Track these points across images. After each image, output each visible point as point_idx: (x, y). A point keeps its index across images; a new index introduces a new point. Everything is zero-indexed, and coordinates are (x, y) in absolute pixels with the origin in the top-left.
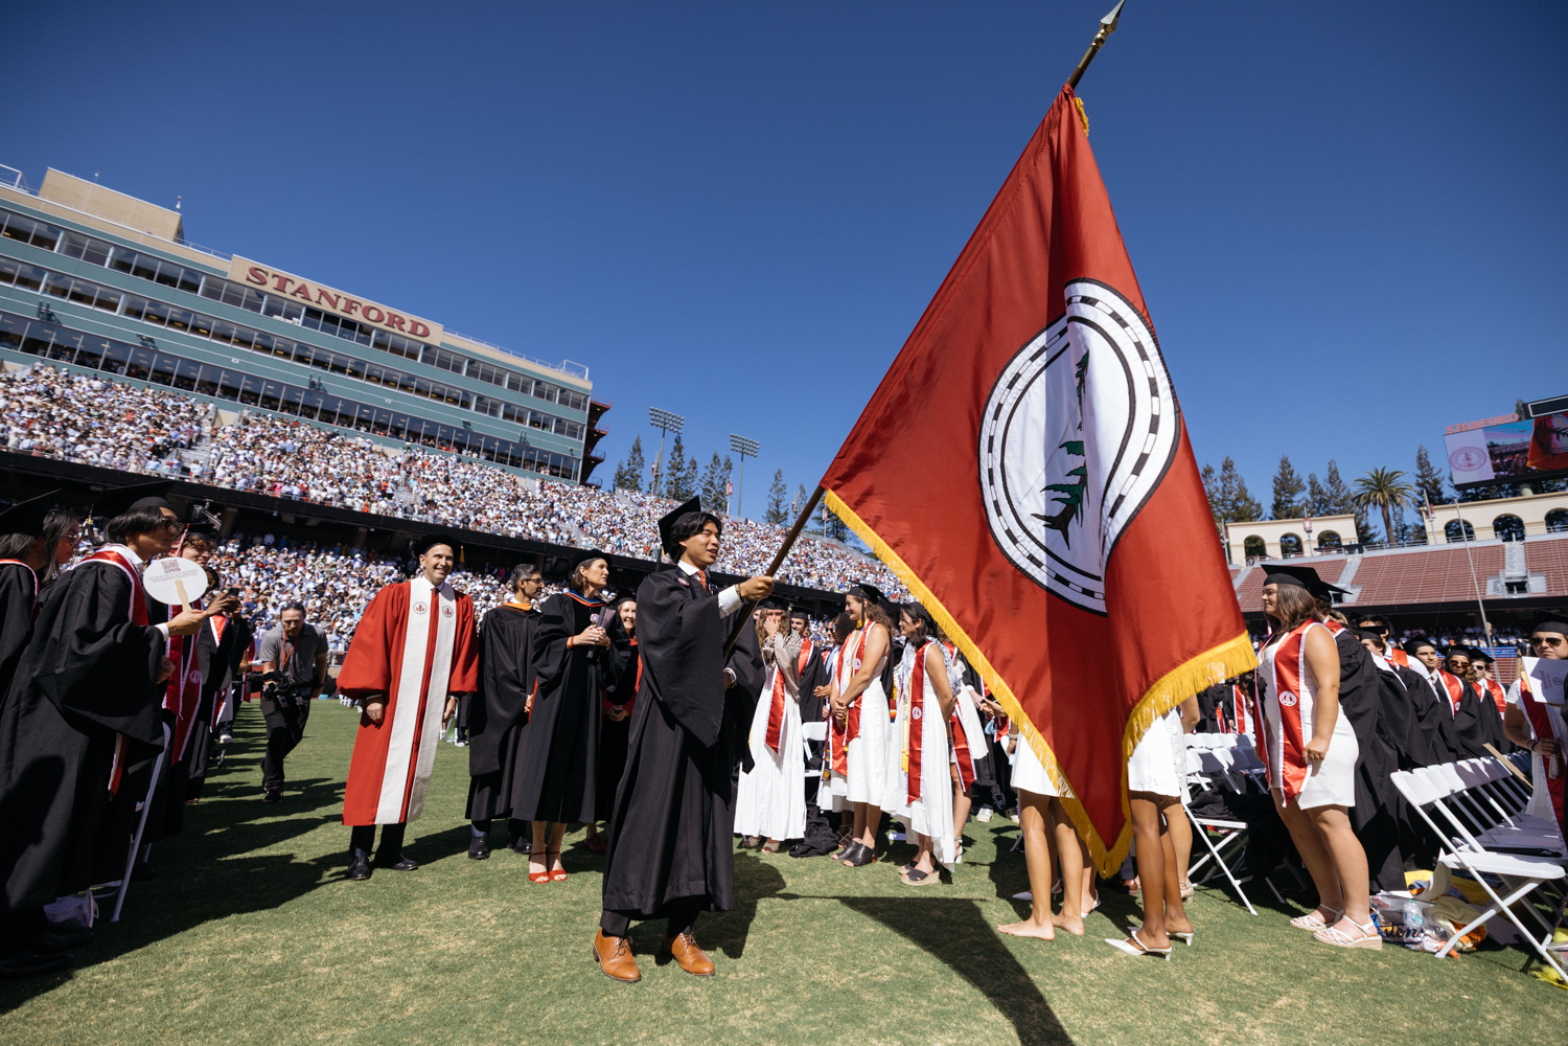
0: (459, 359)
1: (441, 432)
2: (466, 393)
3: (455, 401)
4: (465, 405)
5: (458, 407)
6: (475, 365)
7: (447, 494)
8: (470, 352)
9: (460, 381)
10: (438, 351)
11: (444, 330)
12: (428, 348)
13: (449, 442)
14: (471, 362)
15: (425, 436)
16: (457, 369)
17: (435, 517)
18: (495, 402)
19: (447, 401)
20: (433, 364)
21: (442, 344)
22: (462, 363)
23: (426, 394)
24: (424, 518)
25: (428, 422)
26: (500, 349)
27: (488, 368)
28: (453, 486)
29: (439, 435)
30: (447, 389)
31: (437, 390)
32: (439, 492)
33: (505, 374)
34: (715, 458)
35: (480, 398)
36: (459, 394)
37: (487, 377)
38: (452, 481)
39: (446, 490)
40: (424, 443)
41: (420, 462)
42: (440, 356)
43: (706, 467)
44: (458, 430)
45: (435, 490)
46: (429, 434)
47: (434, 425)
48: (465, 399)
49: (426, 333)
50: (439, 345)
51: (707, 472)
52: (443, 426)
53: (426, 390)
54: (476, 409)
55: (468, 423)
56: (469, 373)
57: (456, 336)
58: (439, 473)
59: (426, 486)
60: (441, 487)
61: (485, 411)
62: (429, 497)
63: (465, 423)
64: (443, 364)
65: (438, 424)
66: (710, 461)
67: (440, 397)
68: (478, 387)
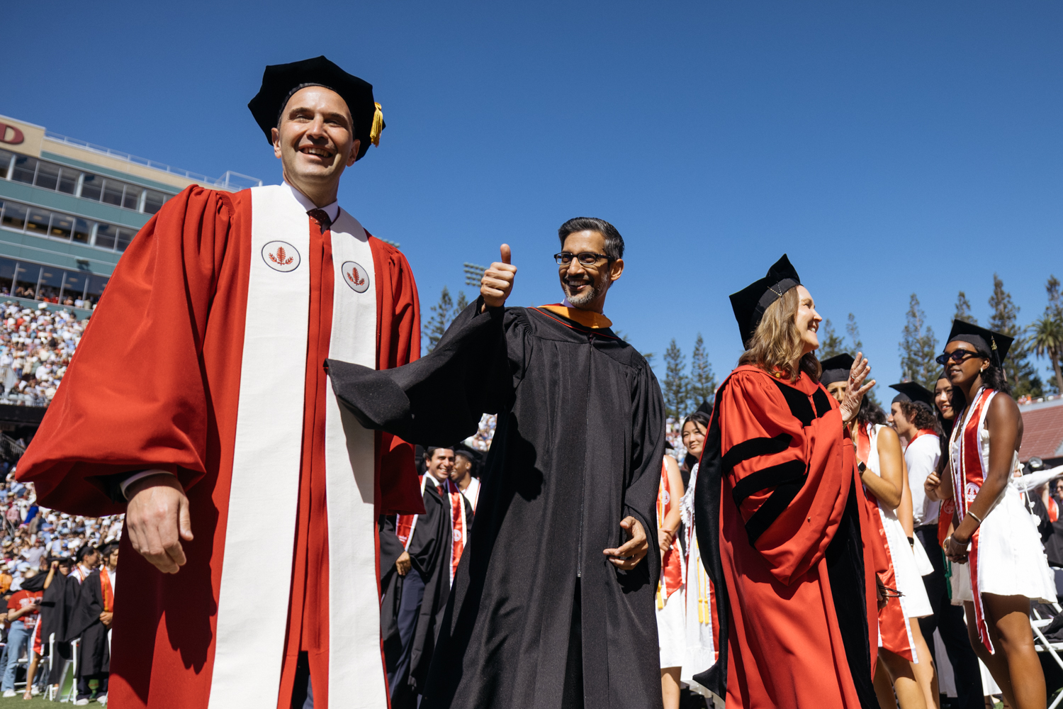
0: (69, 174)
1: (44, 278)
2: (81, 221)
3: (65, 233)
4: (81, 237)
5: (69, 241)
6: (95, 182)
7: (53, 363)
8: (85, 165)
9: (73, 205)
10: (38, 164)
11: (47, 135)
12: (22, 159)
13: (56, 290)
14: (89, 178)
15: (19, 283)
16: (68, 187)
17: (36, 397)
18: (125, 231)
19: (53, 233)
20: (31, 182)
21: (44, 153)
22: (75, 180)
23: (20, 224)
24: (19, 399)
25: (23, 264)
26: (133, 160)
27: (115, 186)
28: (64, 352)
29: (40, 281)
30: (52, 216)
31: (37, 219)
32: (41, 362)
33: (140, 193)
34: (445, 295)
35: (103, 228)
36: (71, 223)
37: (113, 198)
38: (62, 345)
39: (53, 357)
40: (17, 295)
41: (11, 322)
42: (40, 171)
43: (434, 309)
44: (70, 274)
45: (35, 359)
46: (27, 280)
47: (33, 268)
48: (81, 229)
49: (19, 139)
50: (38, 155)
51: (435, 315)
52: (47, 269)
53: (20, 218)
54: (98, 242)
55: (86, 263)
56: (86, 193)
57: (65, 142)
58: (41, 334)
59: (23, 353)
60: (45, 354)
61: (110, 245)
62: (27, 370)
63: (82, 264)
64: (47, 181)
65: (39, 266)
66: (438, 300)
67: (41, 227)
68: (99, 211)
